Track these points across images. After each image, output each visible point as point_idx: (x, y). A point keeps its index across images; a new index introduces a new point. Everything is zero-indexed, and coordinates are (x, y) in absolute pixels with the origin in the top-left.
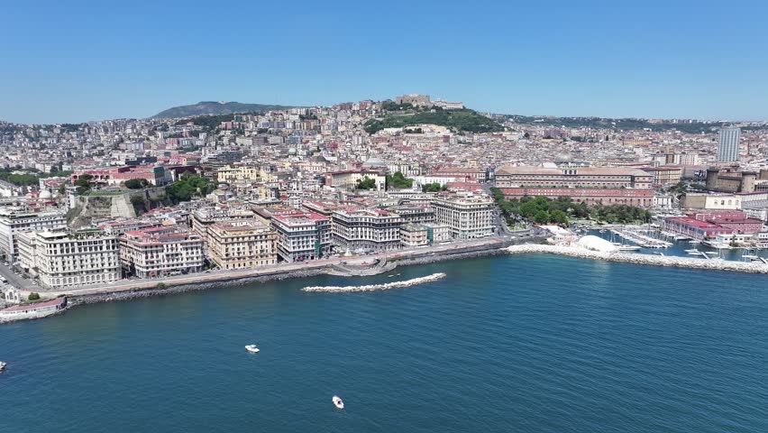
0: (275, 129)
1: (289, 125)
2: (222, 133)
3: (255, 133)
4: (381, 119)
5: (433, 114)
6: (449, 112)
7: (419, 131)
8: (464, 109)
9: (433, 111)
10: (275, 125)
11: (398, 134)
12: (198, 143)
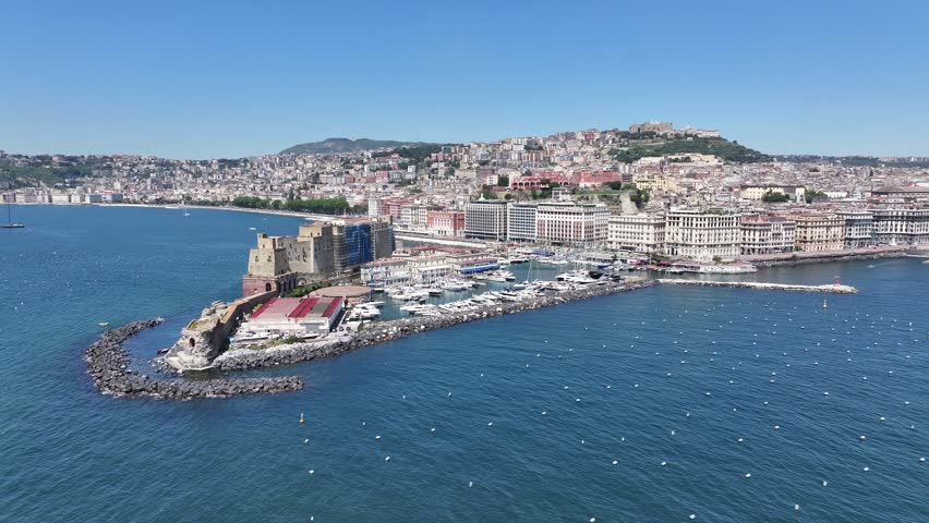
0: (500, 161)
1: (515, 157)
2: (434, 166)
3: (477, 165)
4: (626, 149)
5: (690, 142)
6: (706, 140)
7: (687, 160)
8: (719, 138)
9: (690, 139)
10: (498, 156)
11: (663, 163)
12: (408, 177)
